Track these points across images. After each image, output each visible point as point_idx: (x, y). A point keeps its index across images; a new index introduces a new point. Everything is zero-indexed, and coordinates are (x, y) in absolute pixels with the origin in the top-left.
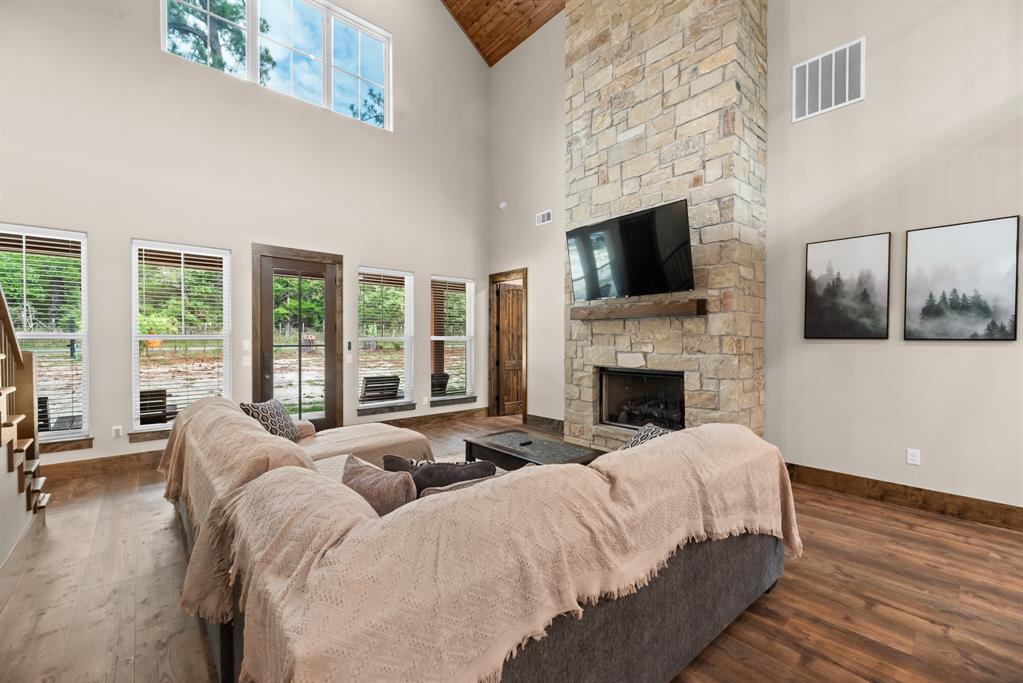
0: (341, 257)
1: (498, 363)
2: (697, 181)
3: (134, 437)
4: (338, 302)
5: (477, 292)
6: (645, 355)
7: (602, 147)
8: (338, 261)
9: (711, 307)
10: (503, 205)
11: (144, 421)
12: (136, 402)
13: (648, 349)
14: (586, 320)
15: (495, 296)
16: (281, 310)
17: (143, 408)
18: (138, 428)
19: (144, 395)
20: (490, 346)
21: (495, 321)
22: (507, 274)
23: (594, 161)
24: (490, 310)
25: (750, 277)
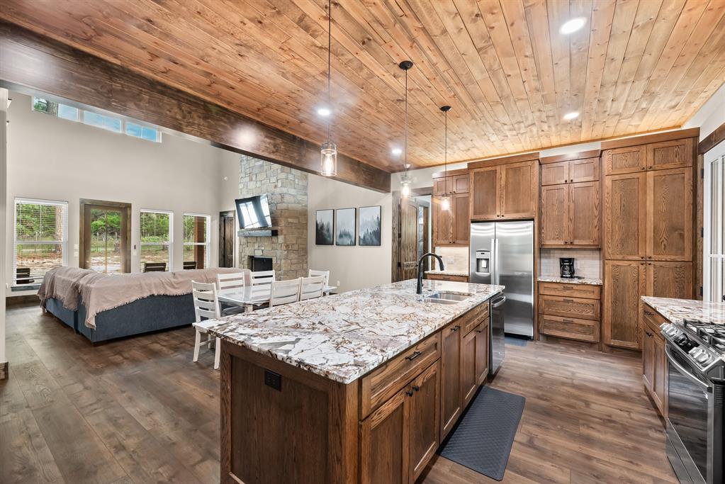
0: (131, 204)
1: (224, 256)
2: (276, 187)
3: (14, 289)
4: (128, 226)
5: (212, 220)
6: (262, 251)
7: (251, 166)
8: (128, 206)
9: (279, 233)
10: (225, 178)
11: (18, 282)
12: (15, 274)
13: (263, 248)
14: (246, 237)
15: (223, 223)
16: (99, 222)
17: (18, 276)
18: (15, 285)
19: (18, 271)
20: (220, 248)
21: (223, 235)
22: (227, 212)
23: (248, 171)
24: (220, 230)
25: (297, 222)
